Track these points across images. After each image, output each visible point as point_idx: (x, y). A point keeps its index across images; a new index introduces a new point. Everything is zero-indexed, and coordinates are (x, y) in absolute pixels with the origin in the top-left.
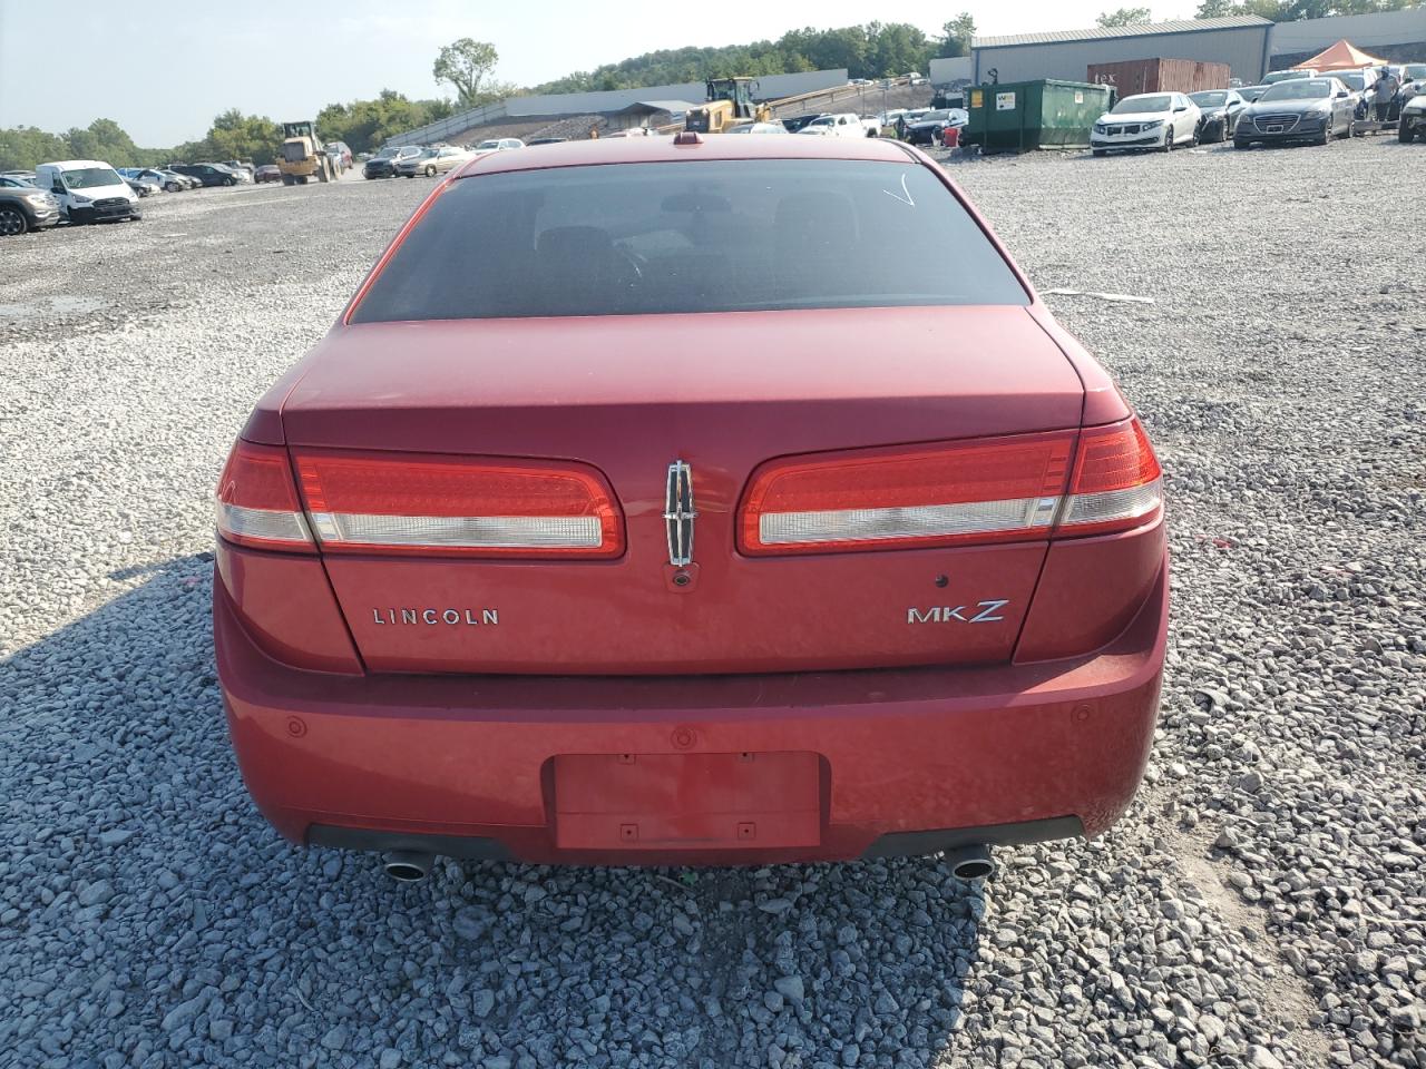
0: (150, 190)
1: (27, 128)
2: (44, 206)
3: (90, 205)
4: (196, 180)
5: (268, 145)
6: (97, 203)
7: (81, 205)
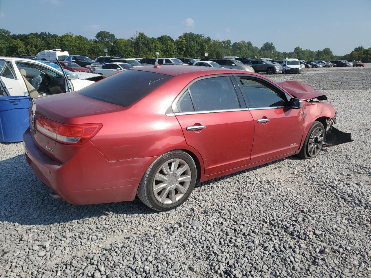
0: (319, 66)
1: (308, 50)
2: (278, 68)
3: (289, 69)
4: (335, 65)
5: (368, 56)
6: (291, 69)
7: (288, 69)
